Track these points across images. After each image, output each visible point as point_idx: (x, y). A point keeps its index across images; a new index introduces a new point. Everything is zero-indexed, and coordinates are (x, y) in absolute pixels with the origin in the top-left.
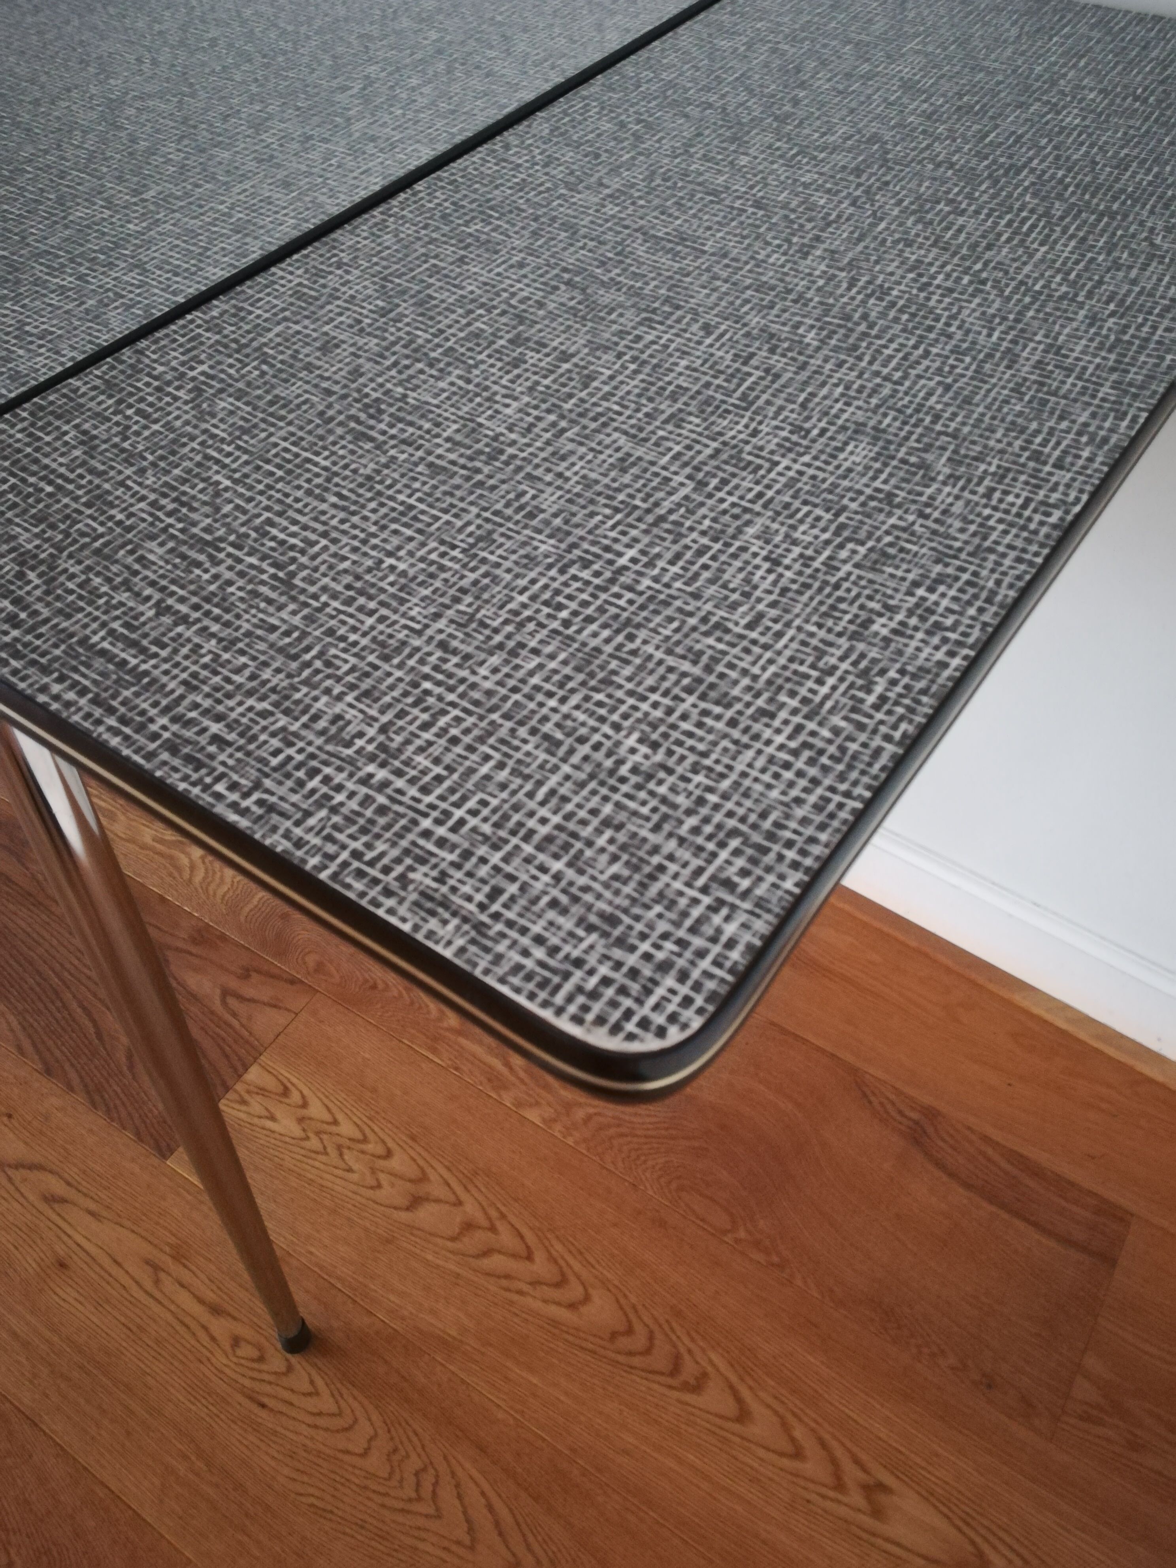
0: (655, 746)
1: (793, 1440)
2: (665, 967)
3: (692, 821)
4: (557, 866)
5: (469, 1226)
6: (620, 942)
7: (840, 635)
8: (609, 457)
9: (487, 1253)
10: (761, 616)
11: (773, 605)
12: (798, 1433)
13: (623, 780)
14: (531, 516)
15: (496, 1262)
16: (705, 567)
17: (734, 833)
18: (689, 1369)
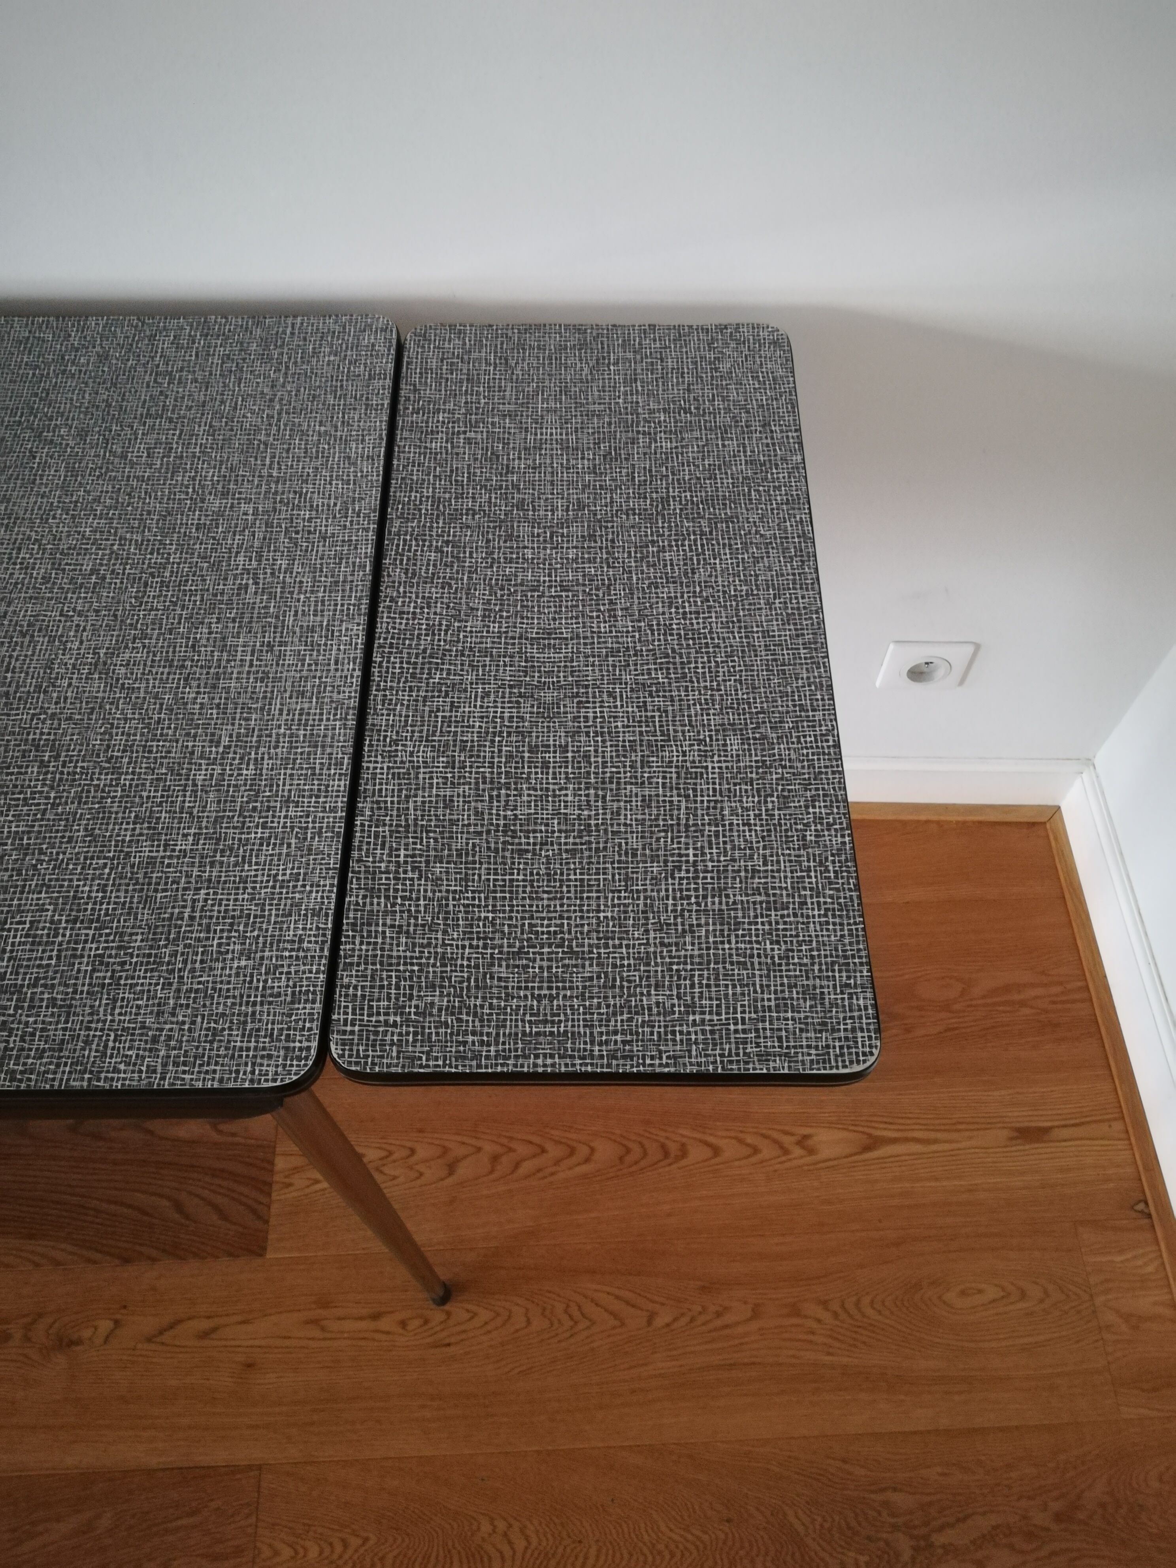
0: (778, 943)
1: (748, 1145)
2: (853, 1030)
3: (816, 967)
4: (790, 1015)
5: (495, 1159)
6: (833, 1030)
7: (799, 849)
8: (636, 802)
9: (517, 1166)
10: (764, 856)
11: (764, 848)
12: (749, 1140)
13: (780, 965)
14: (634, 855)
15: (527, 1167)
16: (725, 843)
17: (833, 963)
18: (673, 1147)
